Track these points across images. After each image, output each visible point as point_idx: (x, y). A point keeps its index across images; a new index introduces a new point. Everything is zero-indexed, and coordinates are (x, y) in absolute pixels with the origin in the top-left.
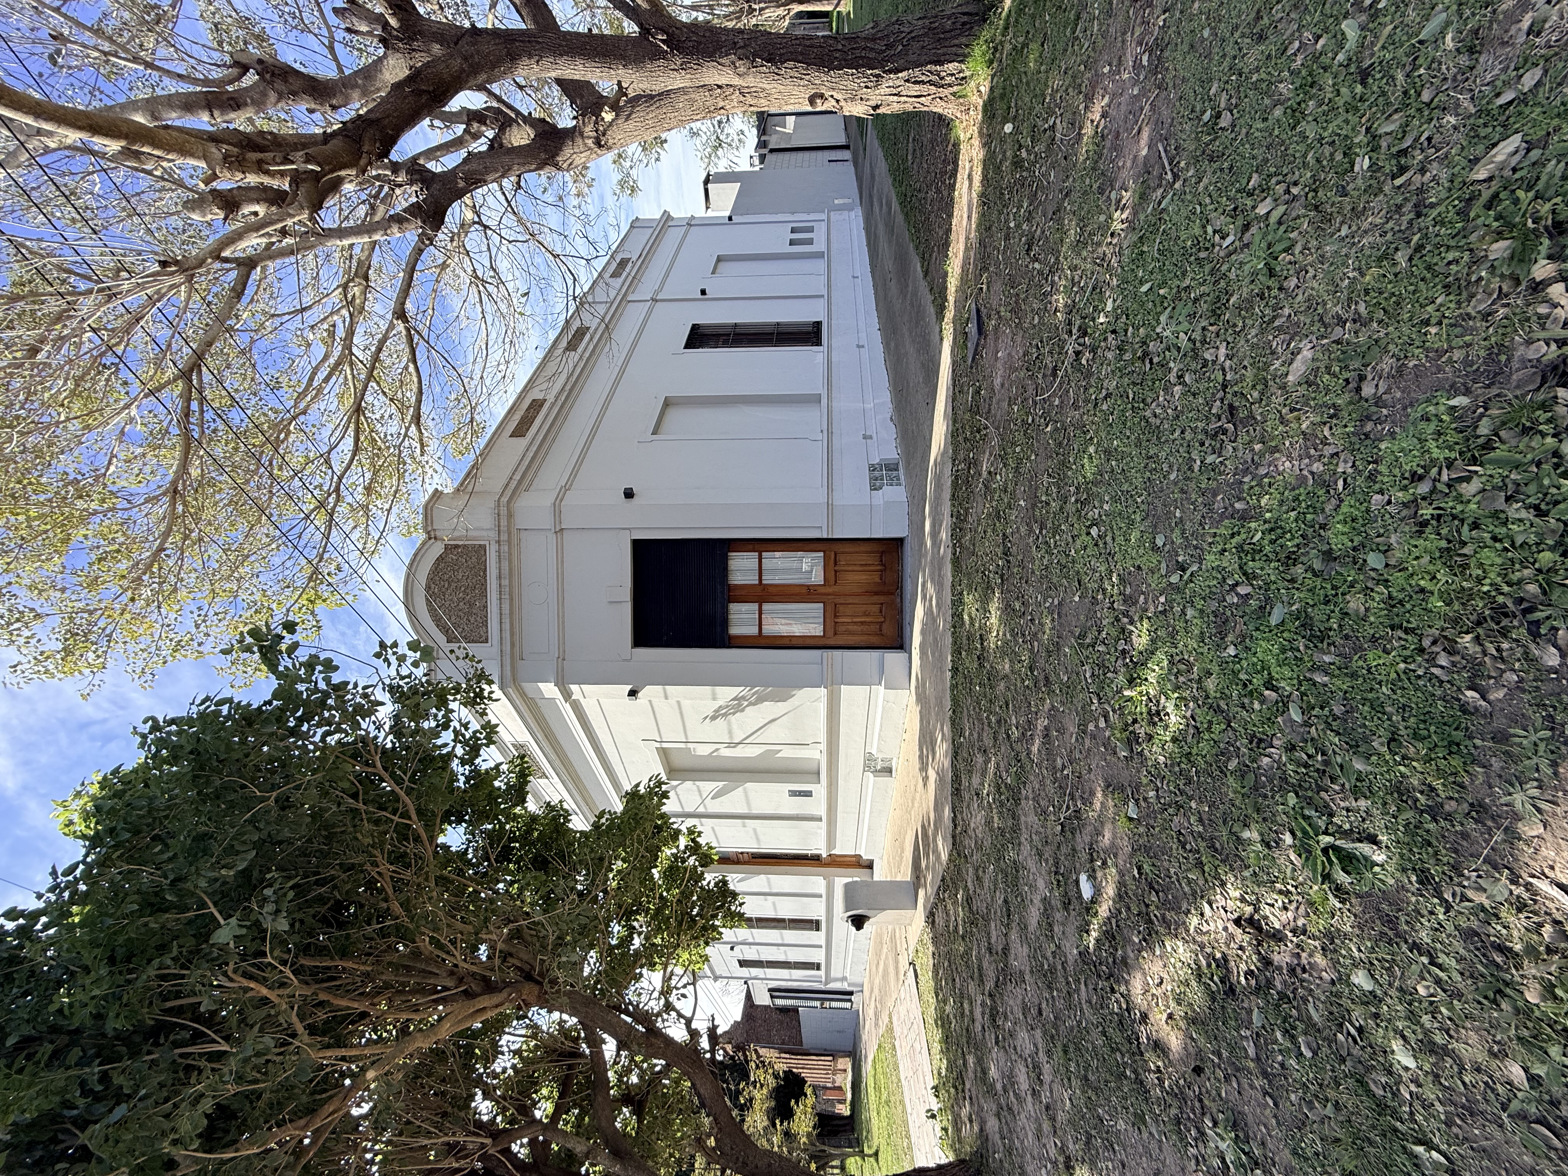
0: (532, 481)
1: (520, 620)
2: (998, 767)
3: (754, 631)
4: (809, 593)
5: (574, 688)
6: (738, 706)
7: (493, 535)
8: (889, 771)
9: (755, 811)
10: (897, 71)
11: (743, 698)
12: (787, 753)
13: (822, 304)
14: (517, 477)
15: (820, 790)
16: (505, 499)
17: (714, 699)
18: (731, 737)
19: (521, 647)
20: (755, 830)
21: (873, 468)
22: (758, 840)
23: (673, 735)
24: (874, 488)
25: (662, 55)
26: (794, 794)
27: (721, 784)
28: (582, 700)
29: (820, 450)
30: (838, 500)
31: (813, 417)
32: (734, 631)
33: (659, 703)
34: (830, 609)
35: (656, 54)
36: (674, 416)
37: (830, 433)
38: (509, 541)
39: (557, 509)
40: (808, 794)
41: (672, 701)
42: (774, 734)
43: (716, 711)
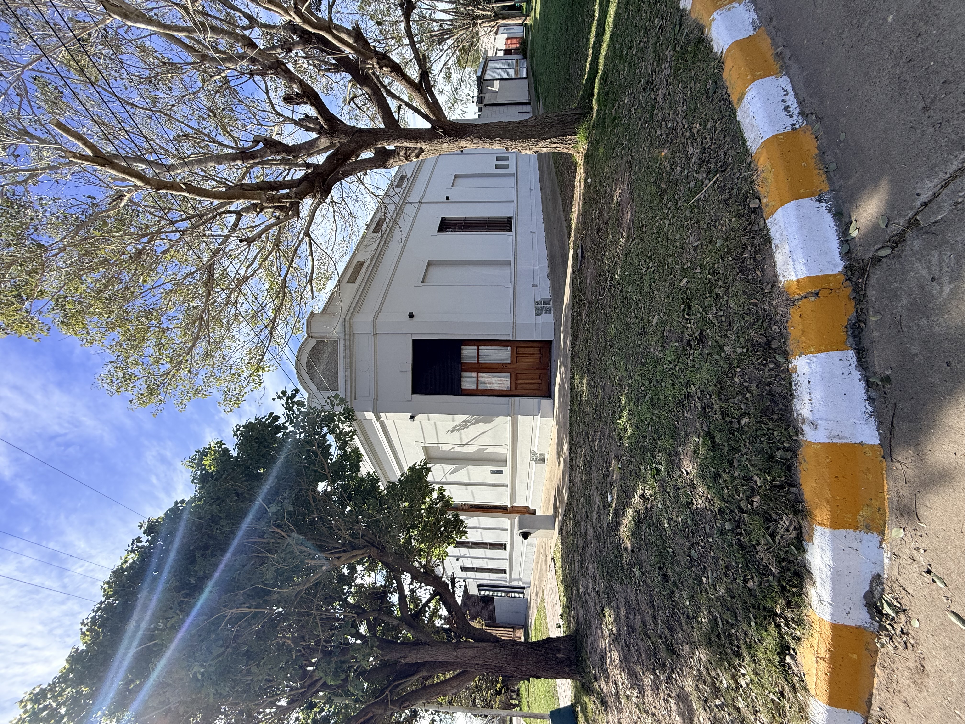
0: (360, 307)
1: (355, 380)
2: (585, 454)
3: (475, 387)
4: (503, 368)
5: (382, 414)
6: (465, 425)
7: (342, 335)
8: (543, 460)
9: (473, 481)
10: (545, 139)
11: (468, 421)
12: (490, 450)
13: (513, 205)
14: (353, 306)
15: (507, 470)
16: (348, 318)
17: (453, 421)
18: (461, 441)
19: (355, 393)
20: (472, 491)
21: (537, 303)
22: (474, 497)
23: (431, 440)
24: (537, 314)
25: (441, 137)
26: (493, 472)
27: (455, 466)
28: (385, 421)
29: (510, 291)
30: (519, 321)
31: (507, 273)
32: (465, 386)
33: (425, 423)
34: (514, 376)
35: (438, 137)
36: (434, 272)
37: (515, 283)
38: (350, 340)
39: (374, 323)
40: (501, 472)
41: (432, 422)
42: (484, 440)
43: (454, 428)
